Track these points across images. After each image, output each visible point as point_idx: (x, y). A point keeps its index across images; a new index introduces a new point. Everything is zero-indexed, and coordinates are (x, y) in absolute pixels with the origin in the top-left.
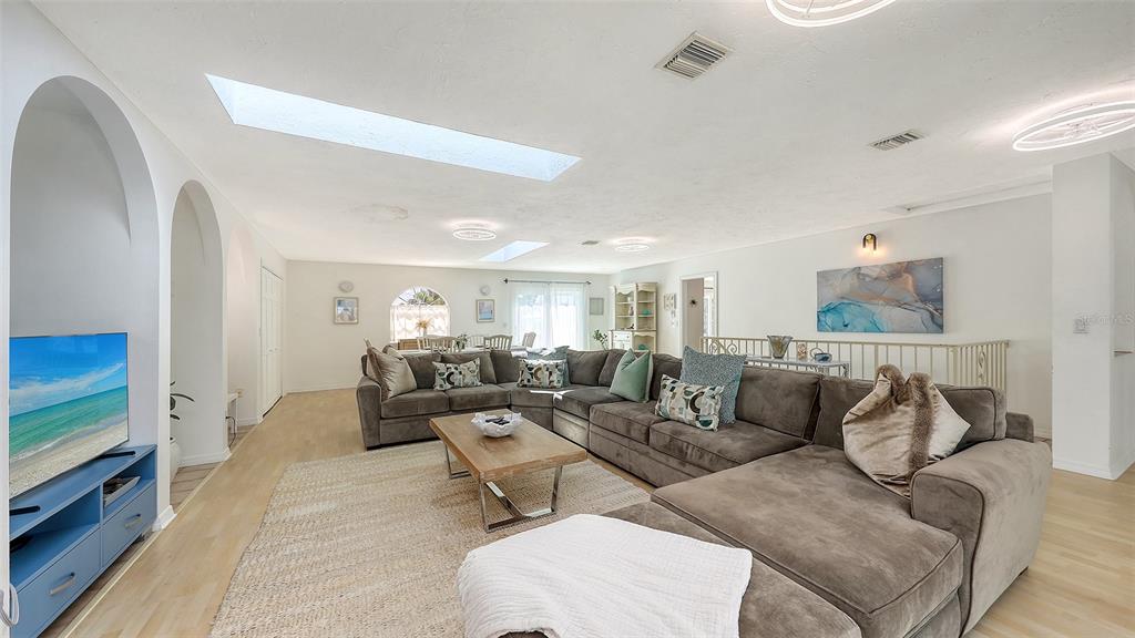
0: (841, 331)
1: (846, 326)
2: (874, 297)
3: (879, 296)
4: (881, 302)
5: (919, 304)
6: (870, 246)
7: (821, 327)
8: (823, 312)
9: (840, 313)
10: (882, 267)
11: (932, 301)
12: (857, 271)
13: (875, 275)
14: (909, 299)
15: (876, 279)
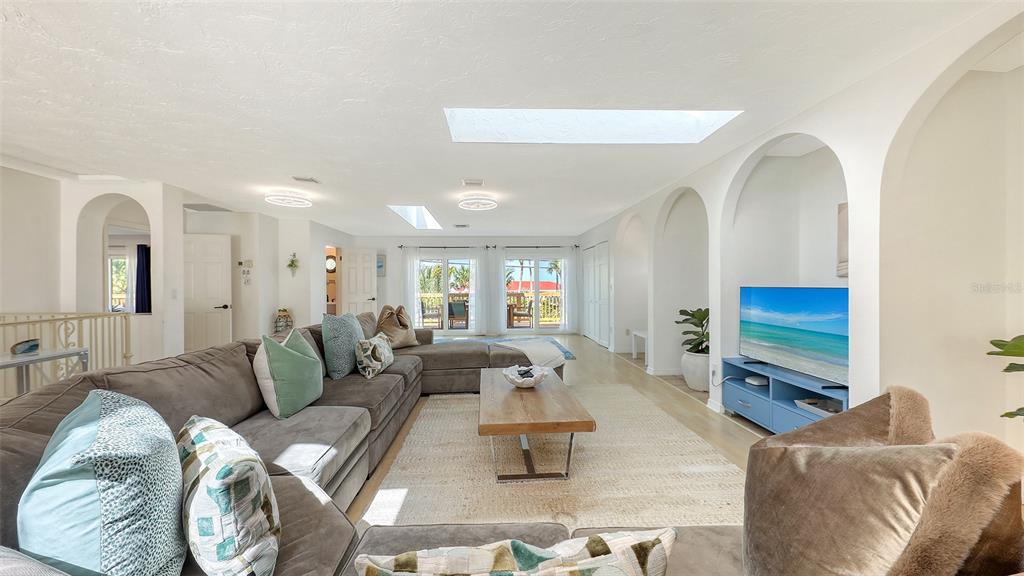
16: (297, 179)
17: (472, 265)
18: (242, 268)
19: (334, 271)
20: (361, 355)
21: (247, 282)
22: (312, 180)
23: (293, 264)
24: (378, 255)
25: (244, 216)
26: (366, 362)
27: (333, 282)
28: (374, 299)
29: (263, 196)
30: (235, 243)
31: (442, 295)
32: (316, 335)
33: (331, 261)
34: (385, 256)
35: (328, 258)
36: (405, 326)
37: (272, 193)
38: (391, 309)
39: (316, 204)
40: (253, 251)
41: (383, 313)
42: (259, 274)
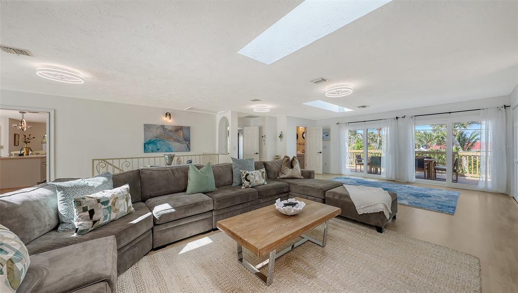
0: (156, 152)
1: (158, 150)
2: (170, 138)
3: (171, 138)
4: (172, 140)
5: (185, 142)
6: (168, 117)
7: (146, 150)
8: (146, 144)
9: (156, 145)
10: (173, 127)
11: (188, 141)
12: (163, 126)
13: (170, 129)
14: (181, 140)
15: (170, 131)
16: (253, 101)
18: (263, 138)
21: (264, 144)
22: (256, 100)
23: (281, 136)
24: (323, 130)
28: (320, 152)
30: (261, 129)
31: (362, 151)
34: (330, 130)
38: (288, 157)
39: (271, 109)
40: (267, 132)
42: (269, 140)
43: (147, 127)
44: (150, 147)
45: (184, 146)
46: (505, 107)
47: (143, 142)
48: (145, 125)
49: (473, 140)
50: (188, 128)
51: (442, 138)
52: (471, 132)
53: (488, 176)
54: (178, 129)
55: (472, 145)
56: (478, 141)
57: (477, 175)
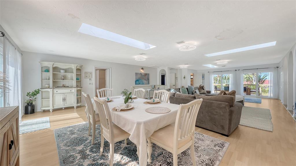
1: (140, 83)
2: (143, 78)
6: (143, 70)
7: (136, 84)
9: (139, 81)
11: (148, 80)
12: (141, 74)
13: (143, 75)
17: (231, 76)
18: (176, 79)
19: (192, 79)
20: (193, 92)
21: (177, 81)
23: (184, 78)
24: (202, 74)
25: (177, 69)
26: (194, 93)
27: (192, 81)
28: (201, 85)
29: (180, 67)
30: (175, 74)
32: (187, 89)
33: (192, 76)
34: (204, 75)
35: (191, 76)
36: (204, 89)
37: (182, 66)
40: (178, 76)
41: (199, 87)
42: (179, 79)
43: (136, 74)
44: (137, 82)
45: (147, 82)
46: (277, 67)
47: (135, 80)
48: (136, 73)
49: (264, 79)
50: (149, 74)
51: (249, 78)
52: (263, 75)
53: (272, 94)
54: (146, 74)
55: (263, 81)
56: (266, 80)
57: (267, 94)
